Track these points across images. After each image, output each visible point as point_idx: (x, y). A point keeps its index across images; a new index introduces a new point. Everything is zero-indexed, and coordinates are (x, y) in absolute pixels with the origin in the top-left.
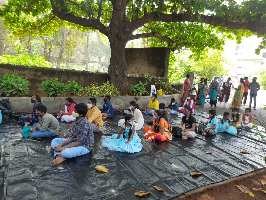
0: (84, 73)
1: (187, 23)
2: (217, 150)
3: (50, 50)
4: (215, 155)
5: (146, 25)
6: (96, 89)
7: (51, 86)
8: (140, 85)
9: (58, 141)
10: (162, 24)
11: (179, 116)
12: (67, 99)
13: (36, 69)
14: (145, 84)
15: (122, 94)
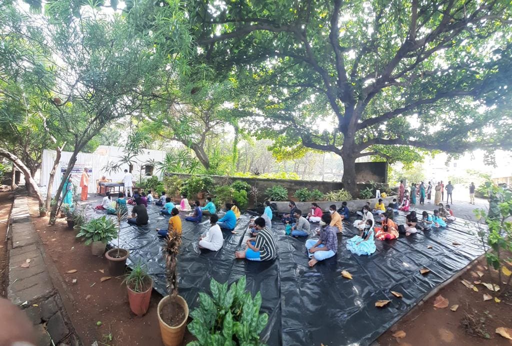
0: (323, 183)
1: (398, 145)
2: (435, 243)
3: (298, 167)
4: (435, 249)
5: (370, 147)
6: (333, 195)
7: (302, 194)
8: (368, 190)
9: (311, 243)
10: (381, 146)
11: (399, 214)
12: (313, 204)
13: (291, 182)
14: (372, 189)
15: (354, 198)
